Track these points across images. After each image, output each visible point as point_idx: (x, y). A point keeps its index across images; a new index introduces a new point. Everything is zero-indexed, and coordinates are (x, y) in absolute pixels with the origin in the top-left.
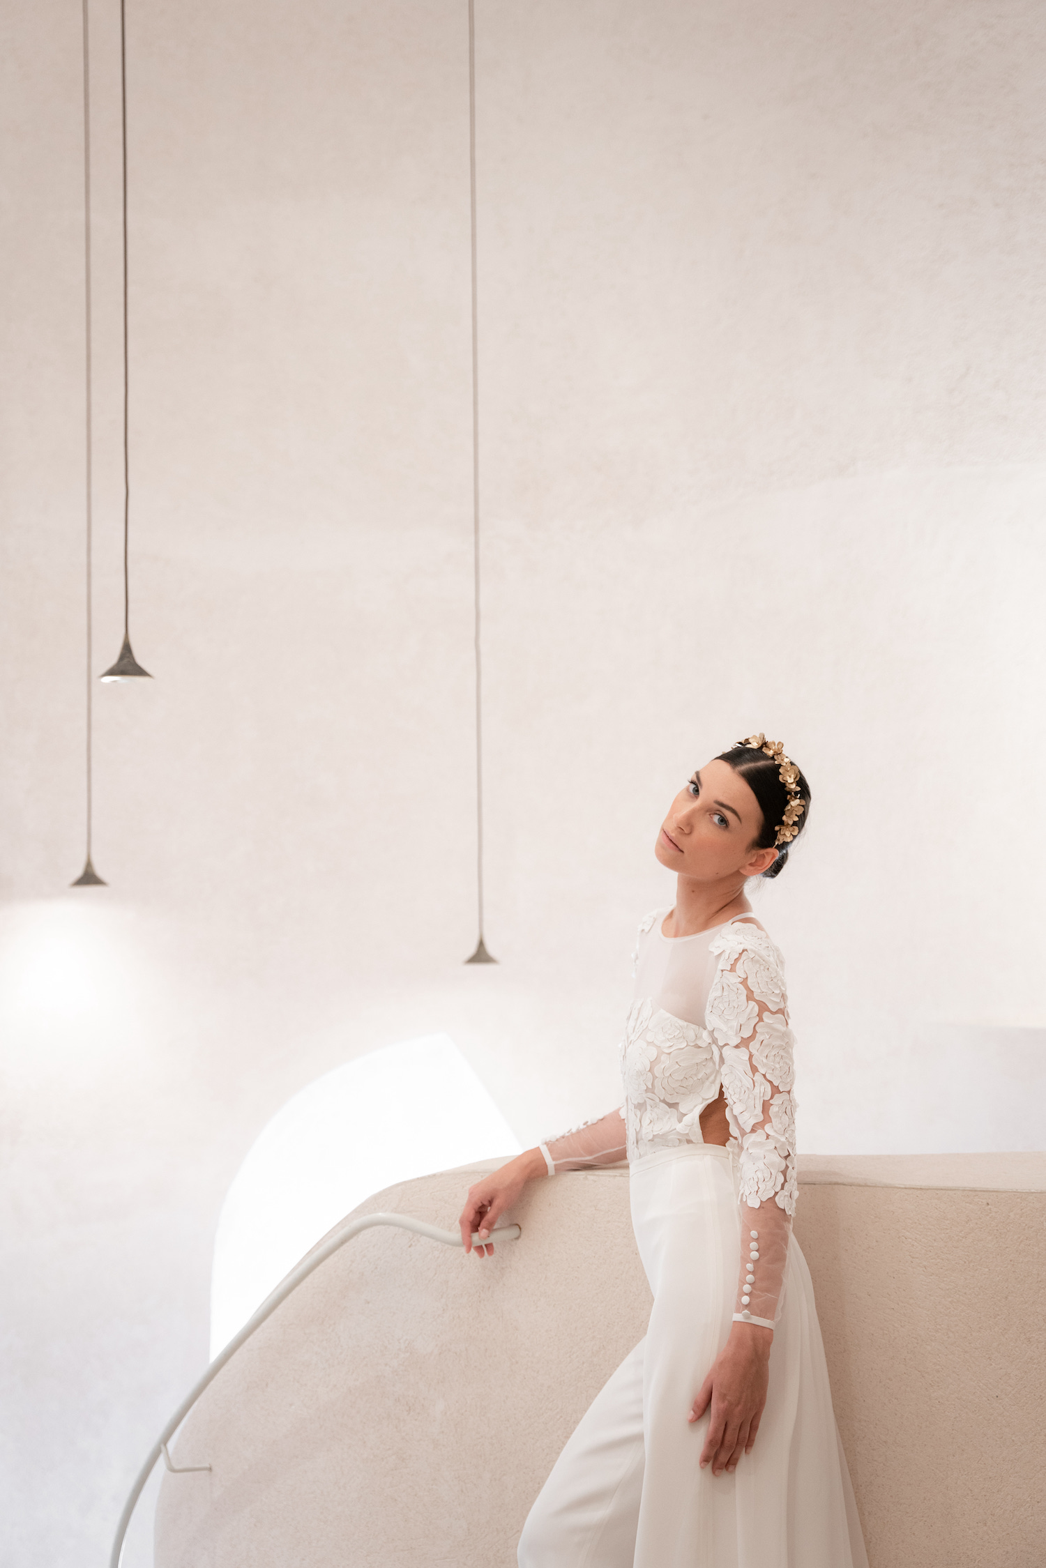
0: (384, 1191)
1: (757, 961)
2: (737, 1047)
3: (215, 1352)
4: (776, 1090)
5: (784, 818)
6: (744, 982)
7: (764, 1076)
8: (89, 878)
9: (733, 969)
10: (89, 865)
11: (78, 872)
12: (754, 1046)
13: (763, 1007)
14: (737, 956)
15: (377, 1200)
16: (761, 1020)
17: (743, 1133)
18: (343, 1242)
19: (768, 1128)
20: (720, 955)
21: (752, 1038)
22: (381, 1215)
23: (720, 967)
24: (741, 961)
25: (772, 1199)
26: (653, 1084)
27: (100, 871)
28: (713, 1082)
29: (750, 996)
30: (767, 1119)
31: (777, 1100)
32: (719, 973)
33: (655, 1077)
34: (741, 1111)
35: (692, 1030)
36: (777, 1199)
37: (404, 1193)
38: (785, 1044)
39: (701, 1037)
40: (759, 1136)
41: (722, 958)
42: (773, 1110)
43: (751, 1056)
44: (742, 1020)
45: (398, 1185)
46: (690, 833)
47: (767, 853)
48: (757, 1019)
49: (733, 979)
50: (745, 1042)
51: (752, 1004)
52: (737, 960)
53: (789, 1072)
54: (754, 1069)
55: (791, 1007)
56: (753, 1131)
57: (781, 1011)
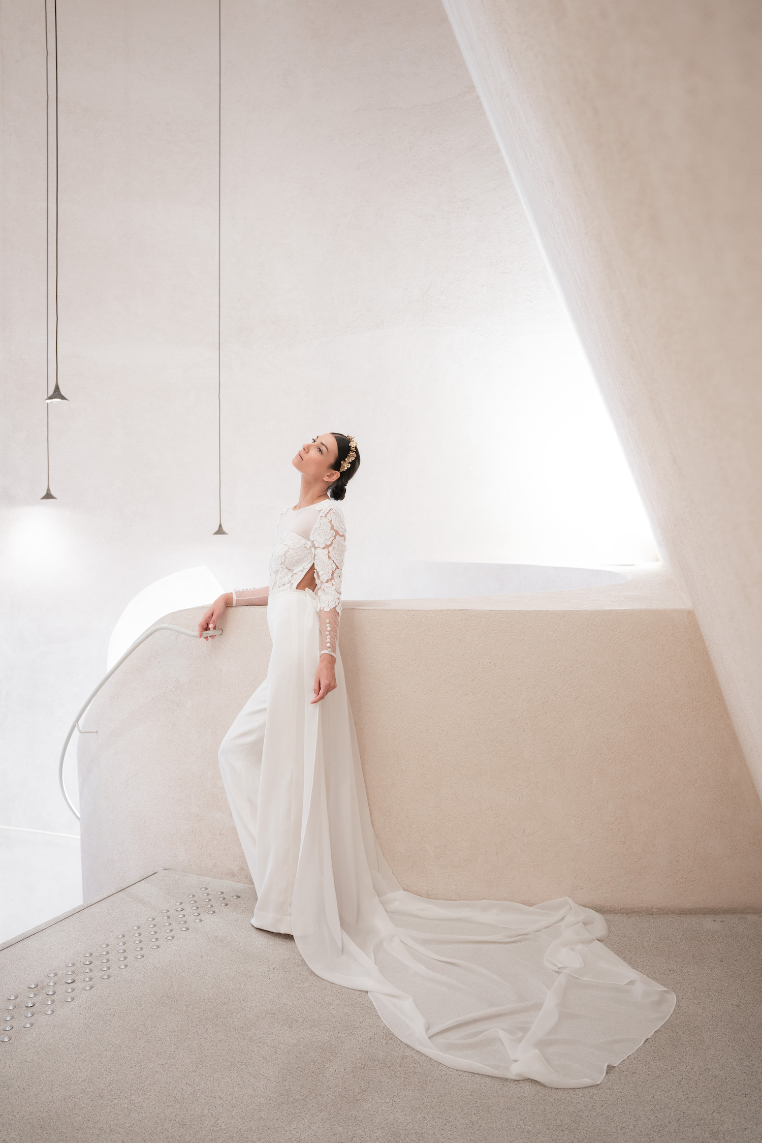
0: (165, 616)
1: (336, 514)
2: (324, 548)
3: (110, 668)
4: (337, 567)
5: (346, 459)
6: (330, 522)
7: (333, 561)
8: (49, 496)
9: (326, 516)
10: (48, 490)
11: (44, 493)
12: (330, 549)
13: (337, 533)
14: (328, 511)
15: (162, 620)
16: (335, 538)
17: (322, 583)
18: (147, 637)
19: (333, 581)
20: (321, 510)
21: (330, 545)
22: (164, 625)
23: (320, 515)
24: (330, 513)
25: (335, 608)
26: (284, 561)
27: (53, 493)
28: (311, 562)
29: (332, 528)
30: (332, 578)
31: (337, 571)
32: (319, 518)
33: (286, 557)
34: (323, 573)
35: (304, 541)
36: (336, 608)
37: (173, 617)
38: (342, 551)
39: (307, 544)
40: (329, 584)
41: (321, 512)
42: (335, 575)
43: (329, 552)
44: (328, 537)
45: (171, 614)
46: (308, 453)
47: (336, 473)
48: (334, 538)
49: (326, 520)
50: (327, 546)
51: (333, 531)
52: (328, 513)
53: (342, 562)
54: (330, 558)
55: (347, 535)
56: (326, 582)
57: (343, 536)
